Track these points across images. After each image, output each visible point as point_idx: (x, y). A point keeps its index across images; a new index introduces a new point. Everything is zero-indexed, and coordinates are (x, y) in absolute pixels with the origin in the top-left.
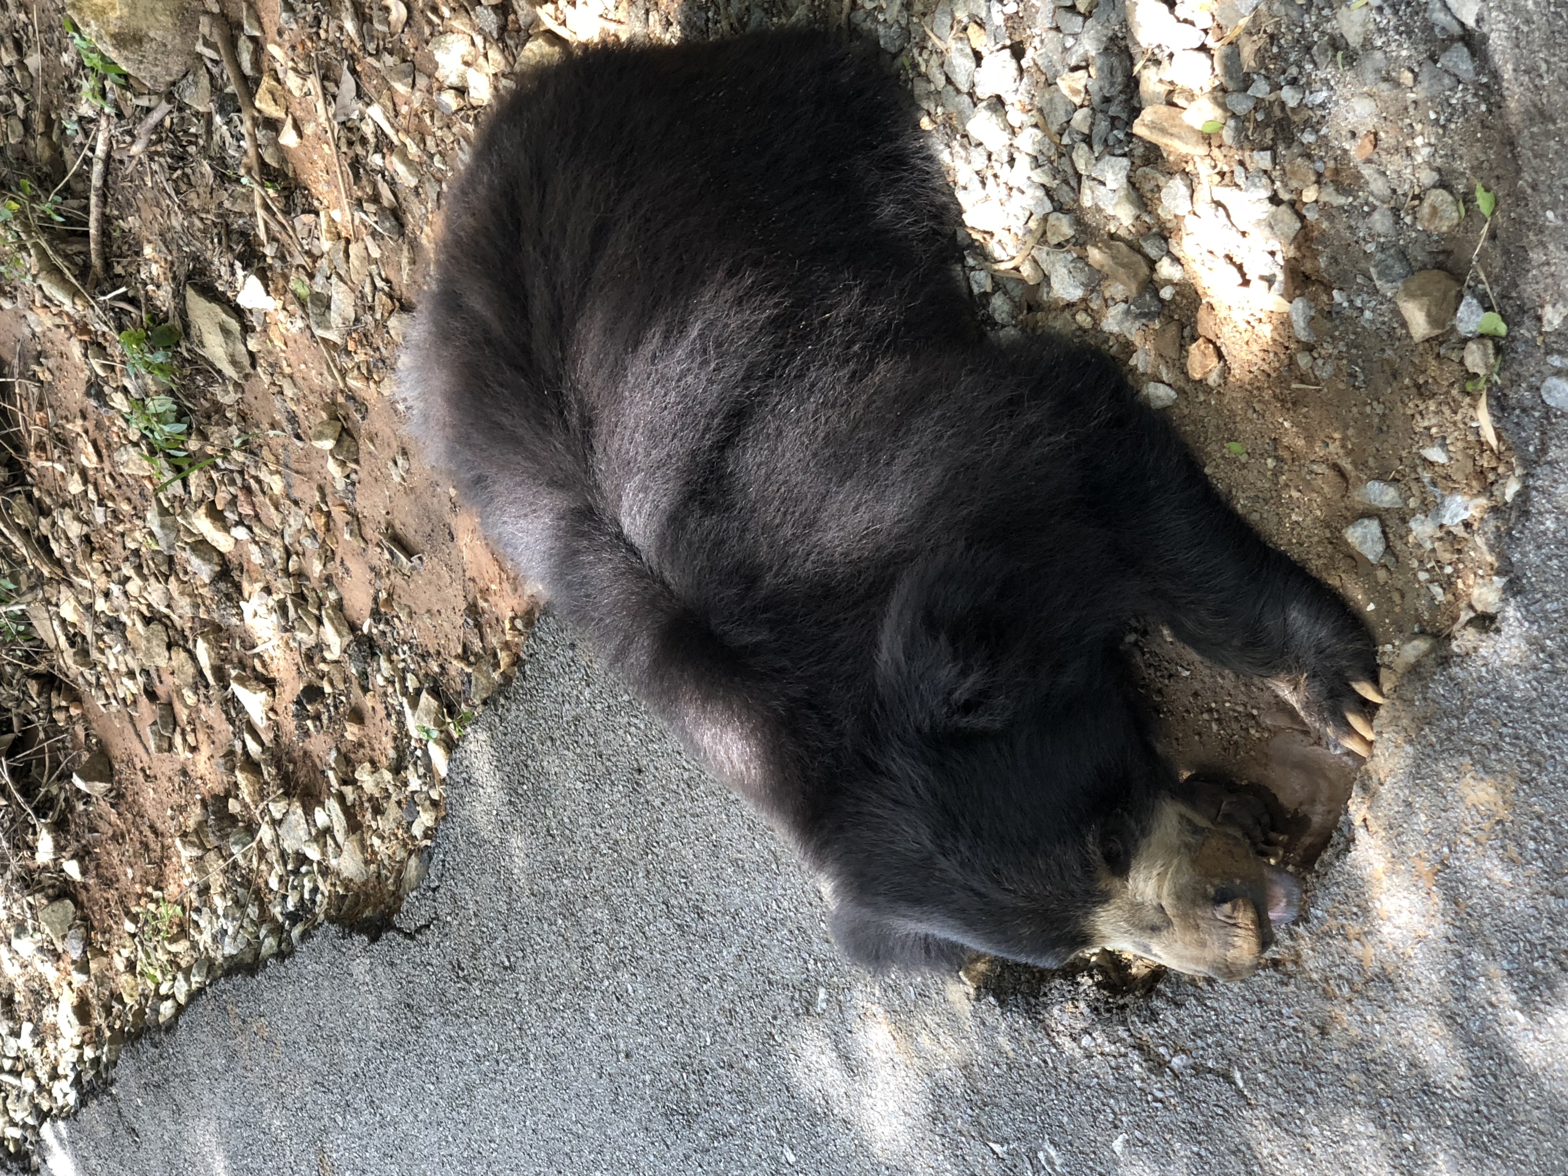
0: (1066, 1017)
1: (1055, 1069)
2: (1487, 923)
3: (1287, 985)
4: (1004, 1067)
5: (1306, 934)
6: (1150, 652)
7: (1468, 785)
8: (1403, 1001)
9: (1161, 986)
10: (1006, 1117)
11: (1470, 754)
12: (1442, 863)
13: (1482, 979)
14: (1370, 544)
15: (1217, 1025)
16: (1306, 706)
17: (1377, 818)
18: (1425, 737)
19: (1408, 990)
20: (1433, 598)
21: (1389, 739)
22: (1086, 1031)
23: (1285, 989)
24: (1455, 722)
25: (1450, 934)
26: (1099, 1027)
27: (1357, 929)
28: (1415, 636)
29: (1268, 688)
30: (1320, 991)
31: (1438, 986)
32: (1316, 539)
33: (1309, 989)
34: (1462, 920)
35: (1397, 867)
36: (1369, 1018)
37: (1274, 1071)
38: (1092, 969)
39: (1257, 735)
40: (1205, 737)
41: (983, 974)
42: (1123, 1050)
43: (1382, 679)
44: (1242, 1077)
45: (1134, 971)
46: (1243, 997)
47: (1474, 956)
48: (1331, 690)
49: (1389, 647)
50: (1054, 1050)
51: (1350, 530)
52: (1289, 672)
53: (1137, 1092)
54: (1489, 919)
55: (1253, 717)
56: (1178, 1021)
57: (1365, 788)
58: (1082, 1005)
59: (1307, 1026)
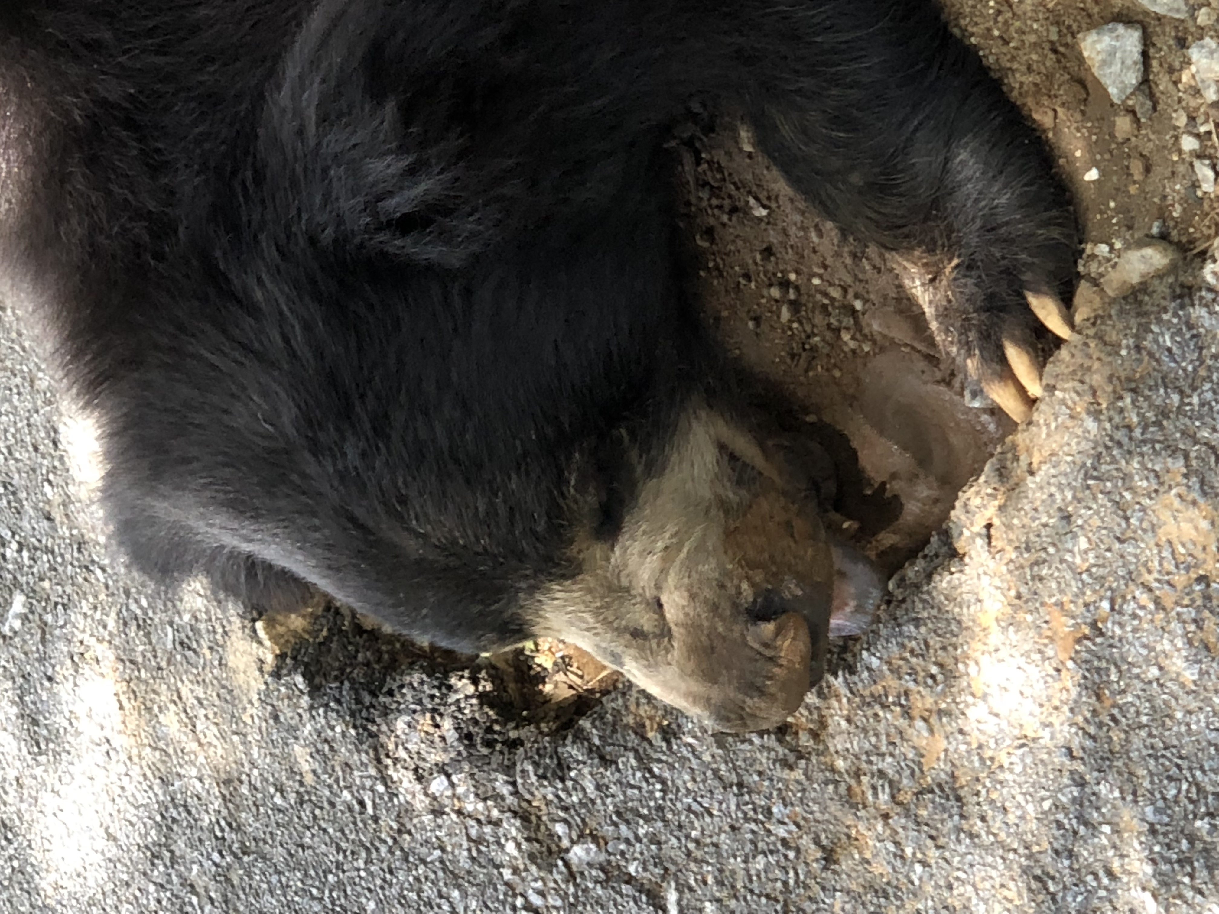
0: (415, 737)
1: (376, 819)
2: (1139, 739)
3: (791, 768)
4: (292, 798)
5: (844, 691)
6: (710, 163)
7: (1168, 506)
8: (972, 836)
9: (585, 723)
10: (274, 879)
11: (1186, 457)
12: (1094, 625)
13: (1106, 829)
14: (1117, 67)
15: (660, 809)
16: (944, 314)
17: (1009, 527)
18: (1121, 411)
19: (983, 819)
20: (1195, 185)
21: (1063, 402)
22: (442, 769)
23: (786, 774)
24: (1176, 398)
25: (1075, 745)
26: (466, 767)
27: (929, 701)
28: (1149, 240)
29: (891, 270)
30: (842, 789)
31: (1034, 825)
32: (1033, 38)
33: (826, 783)
34: (1100, 725)
35: (1021, 616)
36: (909, 851)
37: (733, 904)
38: (479, 669)
39: (852, 344)
40: (765, 327)
41: (295, 634)
42: (495, 813)
43: (1078, 300)
44: (679, 903)
45: (548, 688)
46: (716, 772)
47: (1103, 789)
48: (991, 297)
49: (1103, 249)
50: (381, 788)
51: (1092, 37)
52: (931, 251)
53: (501, 888)
54: (1143, 733)
55: (853, 312)
56: (598, 787)
57: (1002, 473)
58: (447, 724)
59: (806, 841)
